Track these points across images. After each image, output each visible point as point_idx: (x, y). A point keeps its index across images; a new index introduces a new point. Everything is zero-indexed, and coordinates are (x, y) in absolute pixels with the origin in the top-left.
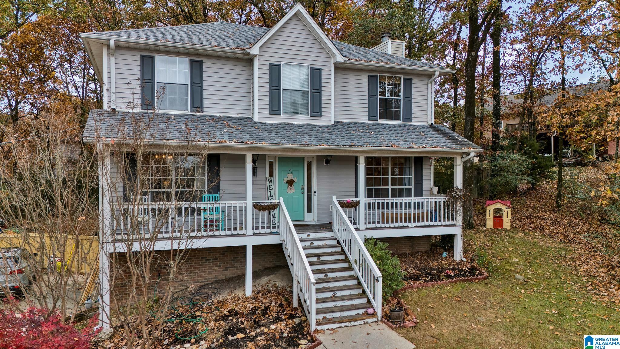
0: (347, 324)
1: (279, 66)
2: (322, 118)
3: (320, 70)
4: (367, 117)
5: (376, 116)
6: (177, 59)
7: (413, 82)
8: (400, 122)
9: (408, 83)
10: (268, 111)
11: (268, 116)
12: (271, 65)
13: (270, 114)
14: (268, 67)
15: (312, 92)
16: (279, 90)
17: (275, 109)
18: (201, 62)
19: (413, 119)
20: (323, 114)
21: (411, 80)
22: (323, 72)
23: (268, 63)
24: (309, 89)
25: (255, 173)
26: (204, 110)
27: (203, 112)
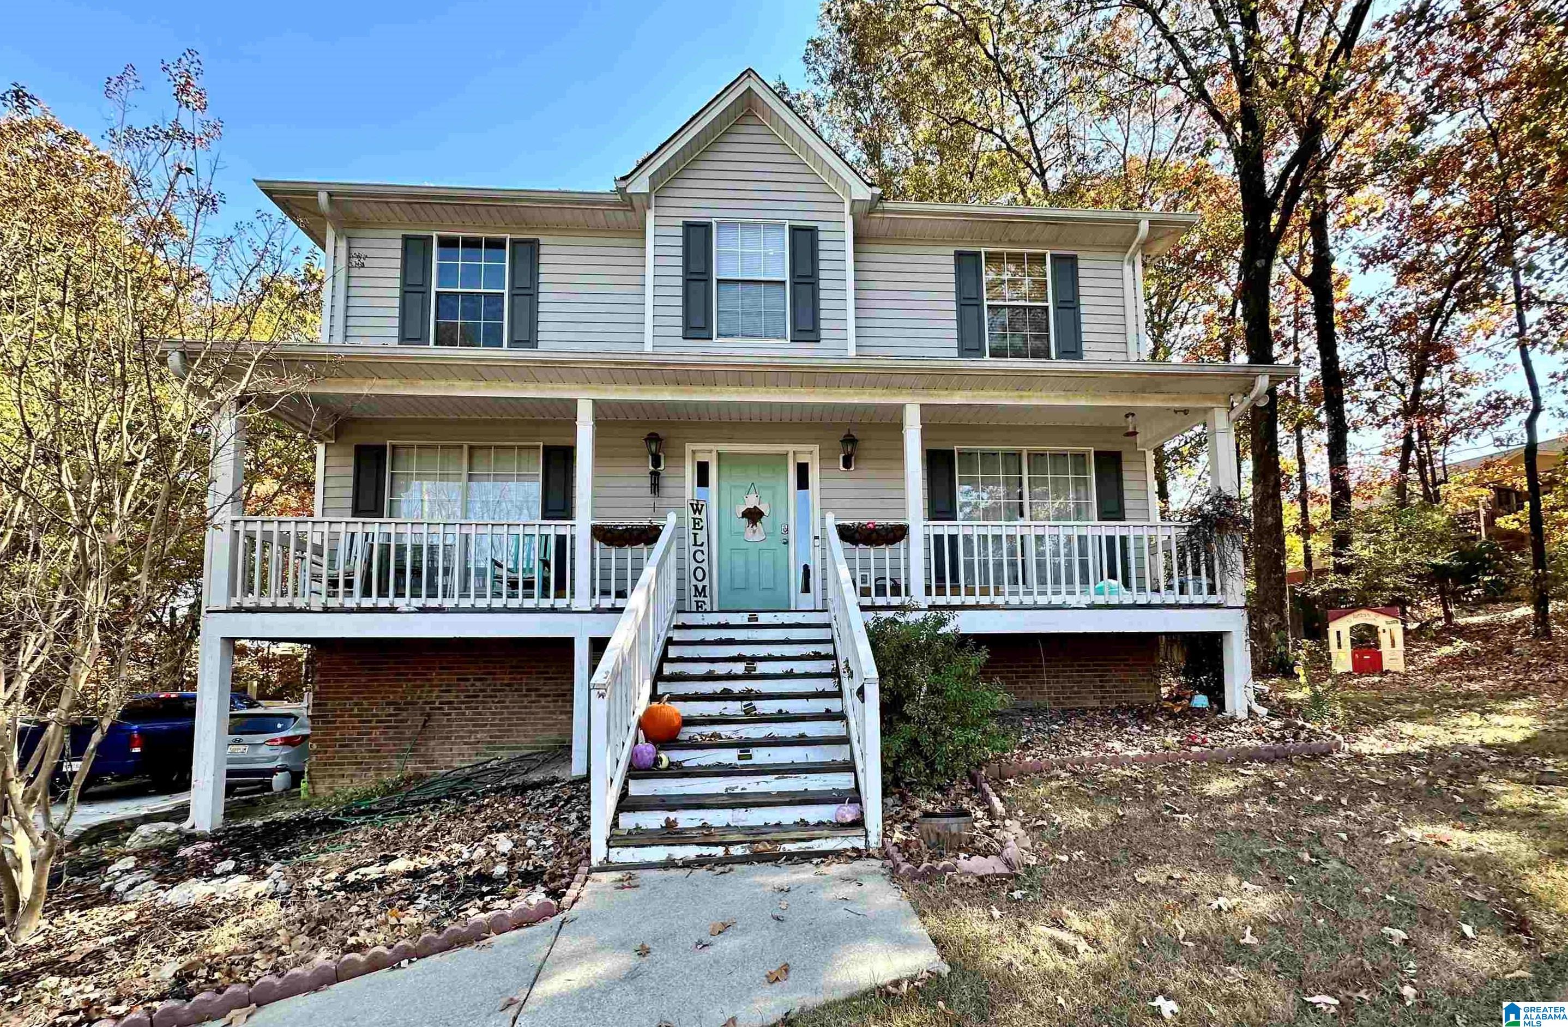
1: (708, 226)
2: (823, 344)
3: (813, 231)
4: (955, 352)
5: (981, 348)
7: (1081, 263)
9: (1066, 266)
10: (680, 331)
11: (681, 341)
12: (688, 226)
13: (685, 338)
14: (680, 231)
15: (793, 285)
16: (708, 281)
17: (696, 327)
18: (534, 243)
19: (1087, 356)
20: (824, 334)
21: (1073, 258)
22: (821, 236)
23: (680, 222)
24: (787, 277)
25: (655, 487)
26: (540, 345)
27: (534, 348)
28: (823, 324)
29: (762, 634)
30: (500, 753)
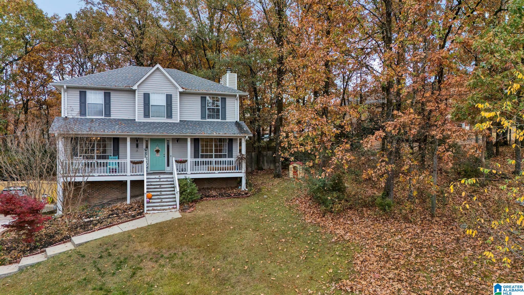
0: (162, 211)
1: (149, 94)
2: (173, 119)
3: (171, 95)
5: (206, 117)
6: (98, 92)
7: (227, 99)
8: (220, 120)
9: (224, 100)
11: (143, 118)
12: (144, 94)
13: (144, 117)
15: (167, 107)
16: (149, 106)
17: (147, 115)
18: (110, 93)
19: (227, 119)
20: (173, 117)
21: (225, 99)
22: (173, 96)
24: (165, 105)
25: (137, 146)
26: (111, 116)
27: (110, 117)
28: (173, 115)
29: (162, 180)
30: (105, 200)
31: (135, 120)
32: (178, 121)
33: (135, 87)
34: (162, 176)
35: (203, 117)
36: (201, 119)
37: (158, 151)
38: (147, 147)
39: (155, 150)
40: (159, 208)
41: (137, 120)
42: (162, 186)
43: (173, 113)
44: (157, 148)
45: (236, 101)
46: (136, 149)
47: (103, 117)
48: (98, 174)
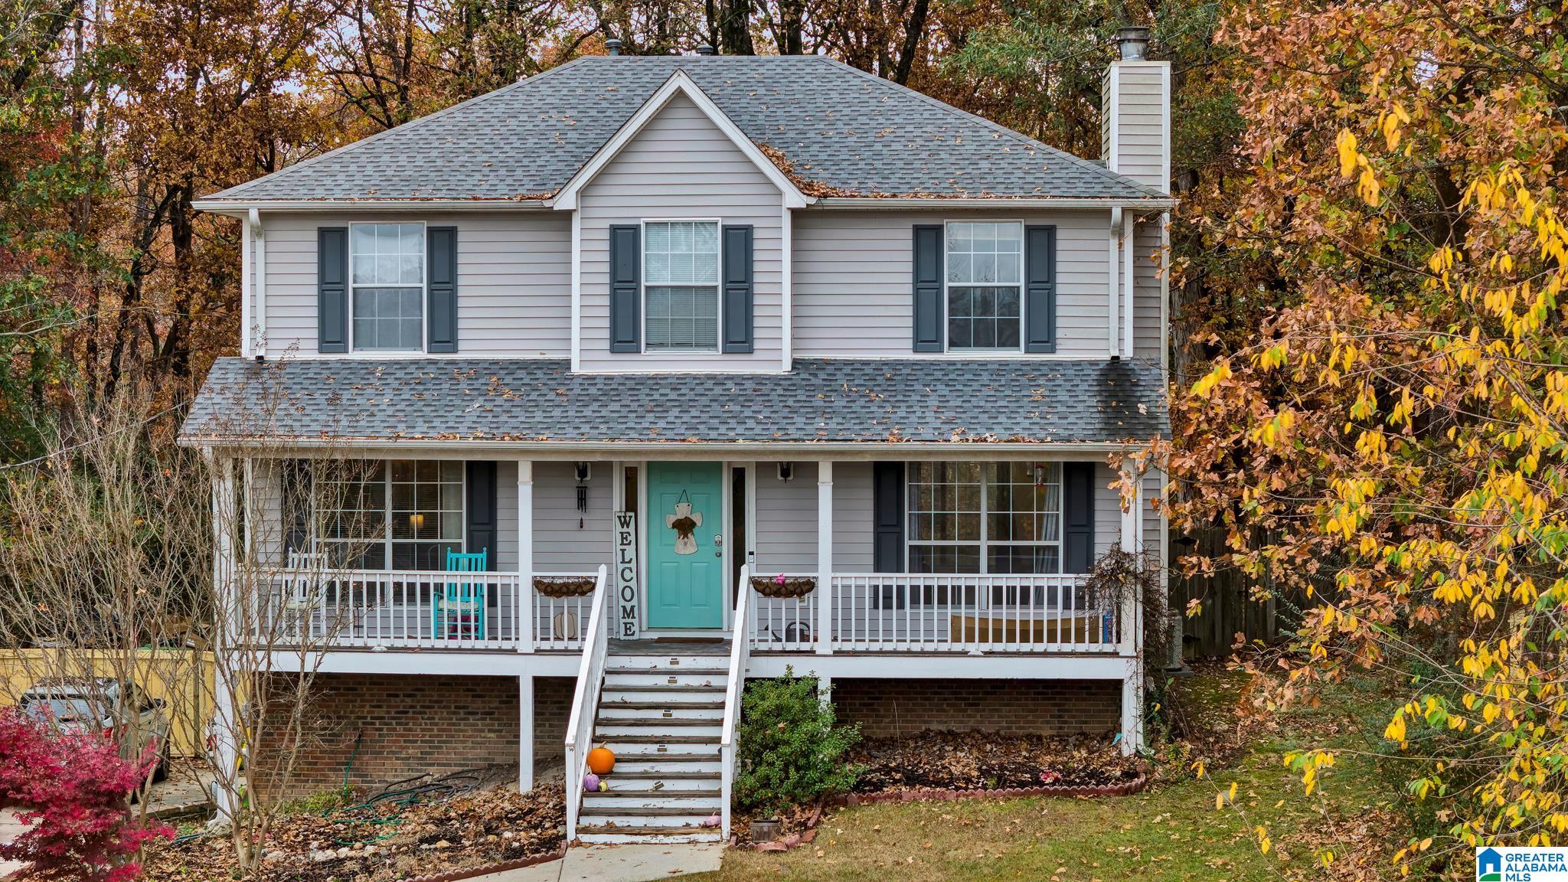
0: (648, 838)
1: (636, 229)
2: (756, 355)
3: (748, 229)
4: (910, 344)
5: (939, 339)
6: (399, 227)
7: (1061, 236)
8: (1016, 355)
9: (1043, 239)
10: (607, 345)
11: (608, 356)
12: (614, 230)
13: (613, 351)
14: (606, 235)
15: (726, 291)
16: (636, 290)
17: (624, 339)
18: (453, 233)
19: (1061, 344)
20: (757, 345)
21: (1051, 233)
22: (757, 234)
23: (606, 224)
24: (719, 283)
25: (582, 501)
26: (461, 345)
27: (455, 351)
28: (757, 334)
29: (682, 681)
31: (567, 364)
32: (787, 366)
33: (566, 201)
34: (686, 662)
35: (924, 339)
36: (916, 350)
37: (685, 527)
38: (631, 505)
39: (673, 519)
40: (637, 822)
41: (576, 369)
42: (676, 714)
43: (757, 322)
44: (682, 511)
45: (1114, 243)
46: (578, 515)
47: (422, 354)
48: (386, 643)
